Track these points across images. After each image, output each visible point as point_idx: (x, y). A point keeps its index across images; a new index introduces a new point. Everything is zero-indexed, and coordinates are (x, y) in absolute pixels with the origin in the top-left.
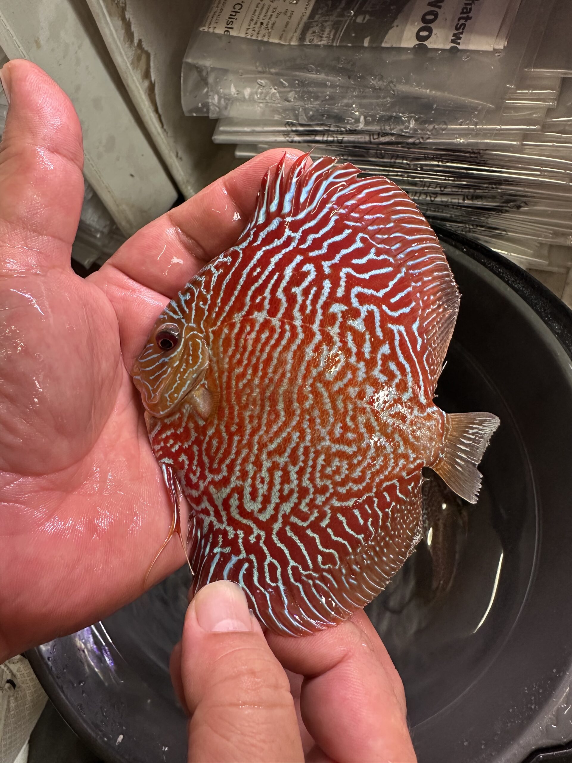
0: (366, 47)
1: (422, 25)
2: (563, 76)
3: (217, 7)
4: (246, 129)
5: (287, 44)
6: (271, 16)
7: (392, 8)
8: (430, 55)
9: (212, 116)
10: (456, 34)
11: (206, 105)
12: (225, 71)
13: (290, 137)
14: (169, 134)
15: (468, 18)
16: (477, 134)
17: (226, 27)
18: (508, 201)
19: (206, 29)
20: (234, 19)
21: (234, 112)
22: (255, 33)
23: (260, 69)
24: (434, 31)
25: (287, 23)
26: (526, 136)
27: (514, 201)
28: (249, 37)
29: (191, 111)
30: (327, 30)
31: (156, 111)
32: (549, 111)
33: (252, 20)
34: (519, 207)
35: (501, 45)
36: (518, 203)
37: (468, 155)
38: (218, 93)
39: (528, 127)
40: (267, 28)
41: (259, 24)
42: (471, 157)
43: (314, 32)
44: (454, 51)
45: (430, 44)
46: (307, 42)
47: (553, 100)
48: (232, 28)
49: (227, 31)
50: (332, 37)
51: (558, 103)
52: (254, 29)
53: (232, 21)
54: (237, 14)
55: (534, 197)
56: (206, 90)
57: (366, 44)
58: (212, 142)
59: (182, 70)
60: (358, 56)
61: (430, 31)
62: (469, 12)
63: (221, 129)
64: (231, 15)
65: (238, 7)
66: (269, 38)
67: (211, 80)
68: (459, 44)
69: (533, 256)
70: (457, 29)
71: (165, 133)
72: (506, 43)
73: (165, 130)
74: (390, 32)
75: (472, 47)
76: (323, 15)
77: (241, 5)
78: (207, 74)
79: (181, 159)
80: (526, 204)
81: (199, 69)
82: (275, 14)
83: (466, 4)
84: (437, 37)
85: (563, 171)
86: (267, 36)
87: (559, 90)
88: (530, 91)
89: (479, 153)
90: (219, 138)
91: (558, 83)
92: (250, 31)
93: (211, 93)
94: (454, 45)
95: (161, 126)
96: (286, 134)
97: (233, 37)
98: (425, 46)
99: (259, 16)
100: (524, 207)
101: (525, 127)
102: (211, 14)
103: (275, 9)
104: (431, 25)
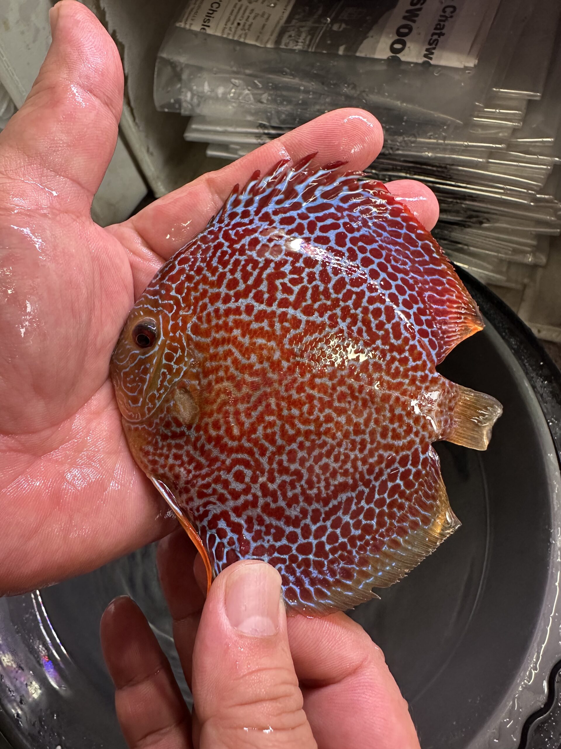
0: (340, 56)
1: (397, 37)
2: (529, 98)
3: (195, 4)
4: (219, 129)
5: (262, 46)
6: (248, 17)
7: (368, 18)
8: (403, 67)
9: (184, 112)
10: (430, 49)
11: (179, 102)
12: (200, 69)
13: (262, 140)
14: (141, 128)
15: (441, 35)
16: (444, 149)
17: (203, 25)
18: (470, 217)
19: (182, 25)
20: (210, 17)
21: (206, 110)
22: (232, 33)
23: (235, 69)
24: (408, 44)
25: (264, 26)
26: (492, 154)
27: (477, 217)
28: (225, 36)
29: (163, 107)
30: (303, 35)
31: (128, 103)
32: (515, 130)
33: (229, 20)
34: (481, 223)
35: (471, 63)
36: (481, 219)
37: (435, 169)
38: (191, 90)
39: (494, 146)
40: (243, 29)
41: (236, 24)
42: (438, 171)
43: (290, 36)
44: (426, 65)
45: (403, 57)
46: (283, 46)
47: (519, 121)
48: (209, 26)
49: (204, 29)
50: (307, 42)
51: (523, 124)
52: (230, 29)
53: (209, 20)
54: (215, 12)
55: (496, 214)
56: (179, 86)
57: (341, 51)
58: (183, 139)
59: (157, 64)
60: (333, 63)
61: (404, 44)
62: (443, 28)
63: (194, 126)
64: (208, 13)
65: (216, 5)
66: (245, 39)
67: (184, 76)
68: (431, 59)
69: (492, 271)
70: (430, 44)
71: (137, 128)
72: (477, 61)
73: (136, 124)
74: (366, 42)
75: (443, 63)
76: (300, 20)
77: (219, 4)
78: (182, 70)
79: (152, 154)
80: (488, 220)
81: (173, 65)
82: (252, 15)
83: (440, 20)
84: (410, 50)
85: (525, 191)
86: (243, 36)
87: (525, 111)
88: (498, 111)
89: (446, 168)
90: (191, 136)
91: (524, 104)
92: (227, 31)
93: (184, 90)
94: (426, 59)
95: (132, 119)
96: (258, 136)
97: (210, 35)
98: (399, 59)
99: (236, 16)
100: (486, 223)
101: (491, 145)
102: (189, 10)
103: (253, 10)
104: (405, 38)
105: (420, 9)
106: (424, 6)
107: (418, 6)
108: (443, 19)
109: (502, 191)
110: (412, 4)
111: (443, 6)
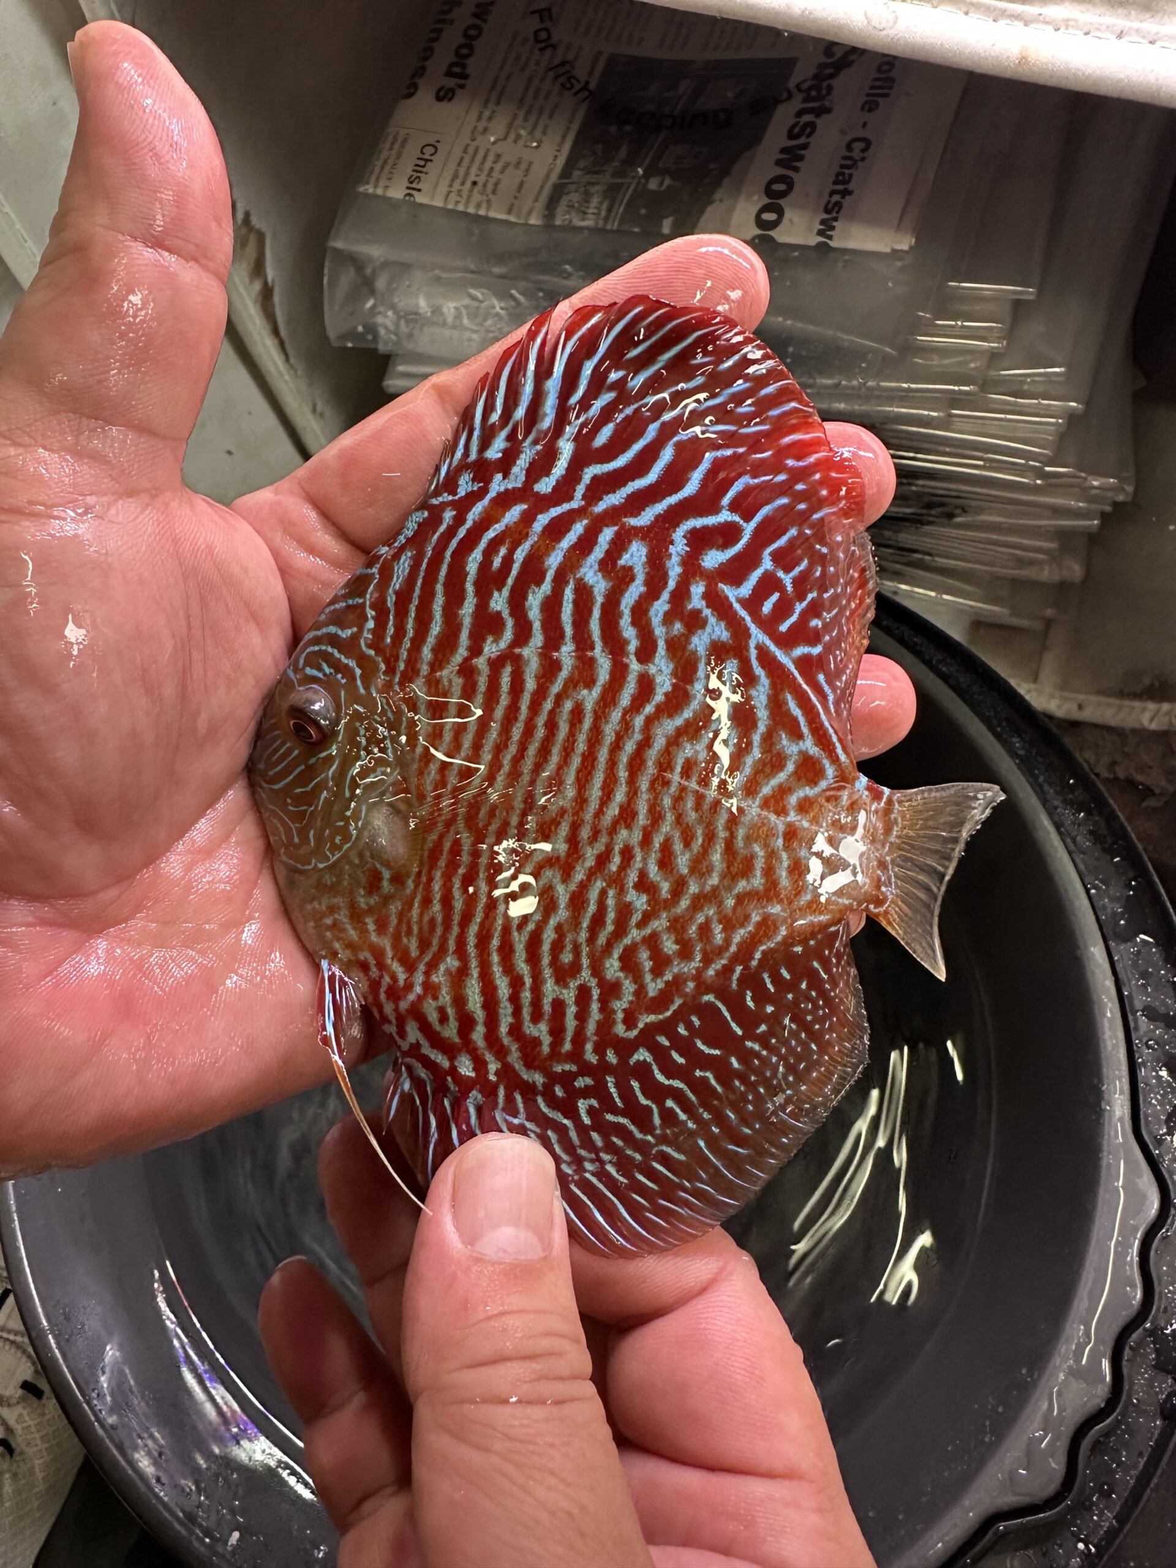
1: (766, 201)
2: (1015, 297)
3: (391, 149)
5: (522, 221)
6: (492, 169)
7: (712, 166)
8: (781, 253)
9: (382, 348)
10: (827, 220)
11: (371, 329)
12: (407, 267)
14: (300, 372)
15: (846, 193)
17: (408, 188)
18: (932, 507)
19: (369, 189)
20: (421, 172)
21: (426, 343)
22: (463, 201)
23: (472, 267)
24: (788, 214)
25: (521, 184)
26: (955, 401)
27: (942, 505)
28: (450, 206)
29: (343, 337)
30: (595, 201)
31: (276, 332)
32: (994, 357)
33: (455, 177)
34: (951, 516)
35: (905, 243)
36: (949, 509)
38: (393, 307)
39: (956, 388)
40: (482, 192)
41: (468, 184)
43: (571, 204)
44: (823, 249)
45: (781, 235)
46: (558, 222)
47: (998, 340)
48: (419, 190)
49: (410, 195)
50: (603, 213)
51: (1008, 343)
52: (459, 193)
53: (418, 177)
54: (429, 163)
55: (976, 500)
56: (370, 303)
57: (666, 228)
59: (327, 263)
61: (780, 213)
62: (848, 182)
63: (401, 368)
64: (417, 165)
65: (430, 150)
66: (488, 209)
67: (381, 284)
70: (827, 211)
71: (292, 372)
72: (913, 240)
73: (291, 366)
74: (709, 209)
75: (851, 244)
76: (588, 171)
77: (436, 148)
78: (374, 272)
79: (322, 415)
80: (964, 510)
81: (356, 262)
82: (499, 166)
83: (842, 167)
84: (792, 223)
85: (1023, 461)
86: (484, 205)
87: (1008, 319)
88: (959, 323)
91: (1006, 311)
92: (453, 197)
93: (380, 308)
94: (822, 239)
95: (283, 357)
97: (421, 205)
98: (772, 239)
99: (469, 168)
100: (960, 516)
101: (951, 387)
102: (379, 163)
103: (498, 156)
104: (781, 202)
105: (805, 146)
106: (813, 139)
107: (802, 140)
108: (849, 162)
109: (981, 463)
110: (791, 136)
111: (848, 138)
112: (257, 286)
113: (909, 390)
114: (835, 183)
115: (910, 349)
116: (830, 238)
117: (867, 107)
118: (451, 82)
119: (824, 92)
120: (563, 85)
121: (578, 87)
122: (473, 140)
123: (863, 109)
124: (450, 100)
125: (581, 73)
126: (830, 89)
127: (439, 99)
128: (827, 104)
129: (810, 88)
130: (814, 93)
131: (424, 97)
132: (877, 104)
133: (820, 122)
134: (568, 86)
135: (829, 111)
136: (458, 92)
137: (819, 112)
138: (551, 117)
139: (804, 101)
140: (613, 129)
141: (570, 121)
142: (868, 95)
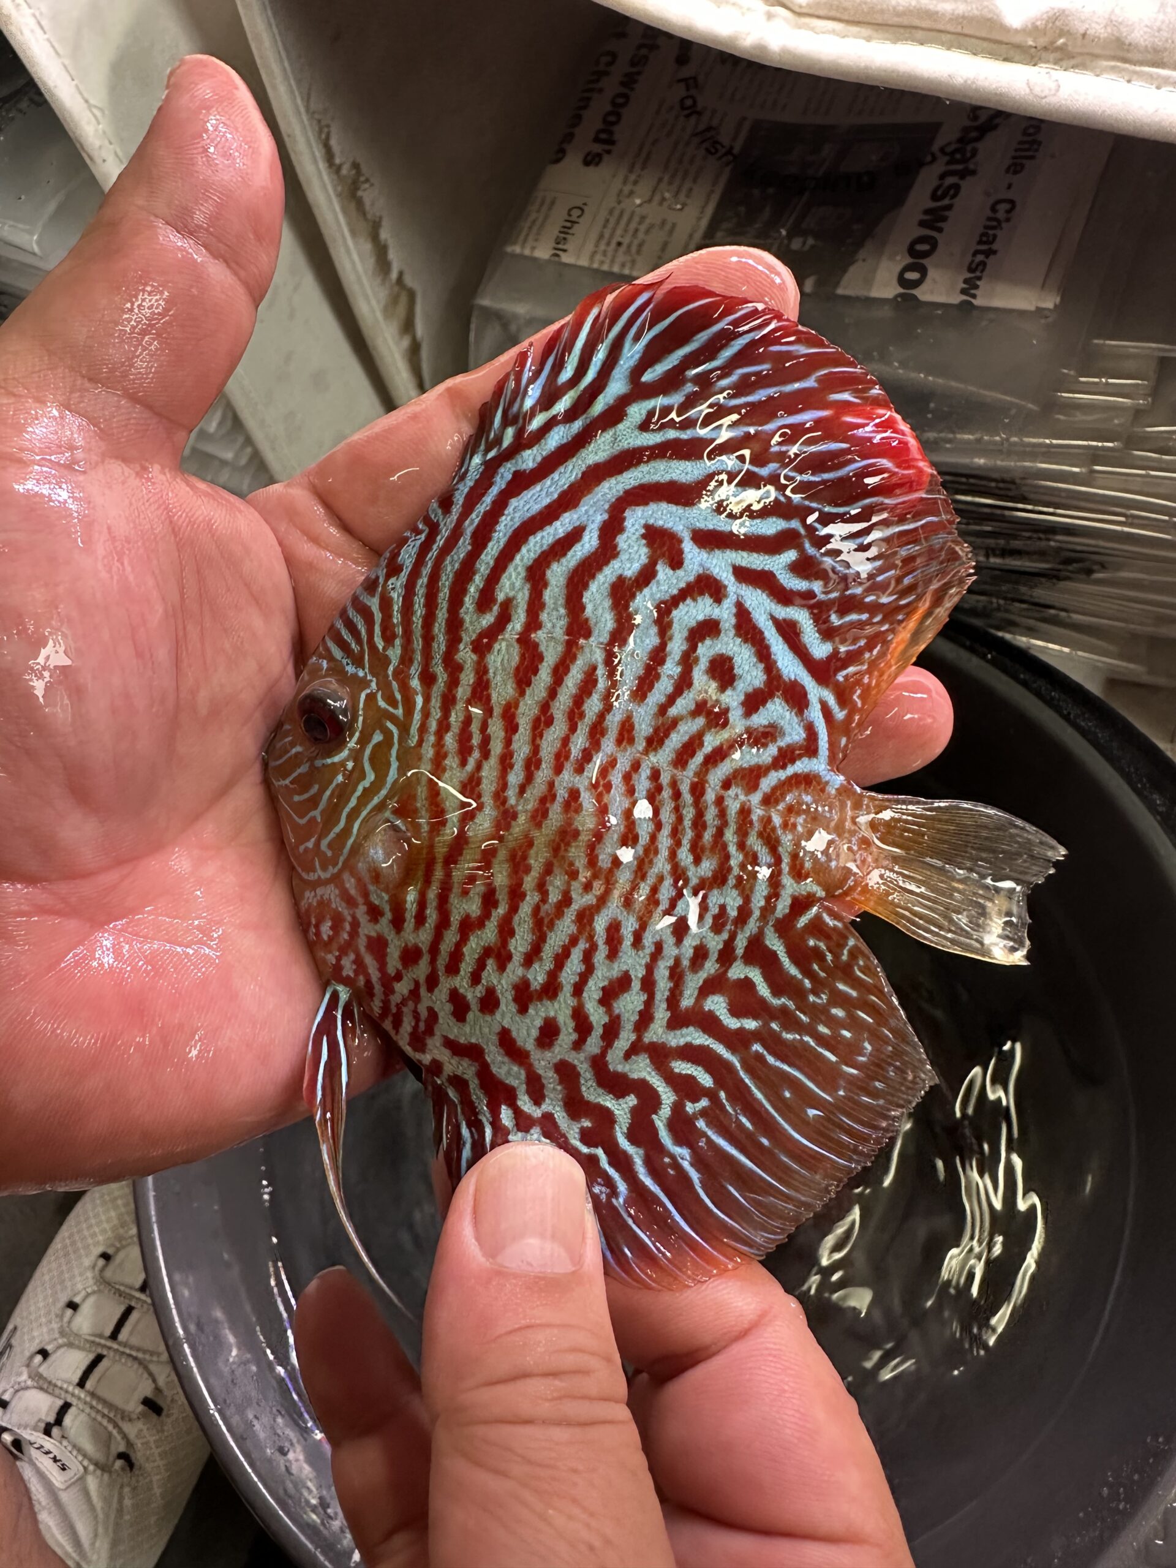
0: (808, 294)
1: (909, 260)
2: (1162, 354)
3: (538, 211)
6: (636, 230)
7: (855, 227)
8: (924, 313)
10: (970, 279)
15: (989, 253)
16: (1009, 451)
17: (555, 249)
18: (1068, 561)
19: (517, 249)
20: (567, 233)
22: (608, 261)
24: (932, 273)
25: (665, 245)
26: (1096, 457)
27: (1081, 561)
28: (595, 266)
31: (421, 386)
32: (1138, 414)
33: (601, 236)
34: (1089, 572)
35: (1049, 302)
36: (1087, 564)
37: (993, 484)
39: (1100, 444)
40: (627, 253)
41: (614, 244)
42: (1000, 489)
44: (966, 308)
45: (924, 293)
47: (1145, 396)
48: (565, 251)
49: (557, 255)
51: (1153, 403)
53: (565, 239)
54: (576, 225)
55: (1117, 556)
57: (808, 286)
59: (473, 319)
61: (923, 271)
62: (992, 243)
64: (564, 227)
65: (576, 213)
69: (1120, 657)
70: (971, 270)
72: (1058, 300)
74: (852, 269)
75: (997, 303)
77: (583, 210)
78: (519, 330)
80: (1103, 566)
81: (503, 320)
82: (643, 228)
83: (986, 227)
84: (936, 282)
85: (1166, 518)
86: (628, 265)
87: (1154, 379)
88: (1104, 380)
89: (1012, 482)
91: (1152, 368)
92: (598, 257)
94: (965, 298)
97: (566, 265)
98: (915, 297)
99: (614, 230)
100: (1099, 572)
101: (1094, 443)
102: (528, 224)
103: (643, 218)
104: (925, 261)
105: (949, 207)
106: (956, 200)
107: (946, 202)
108: (995, 223)
109: (1122, 519)
110: (934, 197)
111: (991, 201)
112: (406, 342)
113: (1051, 446)
114: (980, 242)
115: (1051, 406)
116: (974, 296)
117: (1012, 168)
118: (597, 148)
119: (968, 155)
120: (707, 150)
121: (723, 151)
122: (619, 202)
123: (1007, 171)
124: (597, 164)
125: (725, 139)
126: (974, 153)
127: (587, 163)
128: (971, 166)
129: (956, 151)
130: (958, 156)
131: (573, 161)
132: (1022, 166)
133: (965, 184)
134: (713, 151)
135: (973, 173)
136: (606, 157)
137: (963, 174)
138: (695, 181)
139: (948, 163)
140: (756, 192)
141: (714, 184)
142: (1014, 158)
